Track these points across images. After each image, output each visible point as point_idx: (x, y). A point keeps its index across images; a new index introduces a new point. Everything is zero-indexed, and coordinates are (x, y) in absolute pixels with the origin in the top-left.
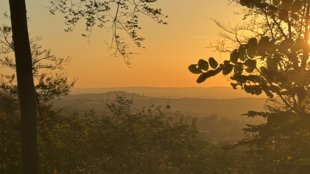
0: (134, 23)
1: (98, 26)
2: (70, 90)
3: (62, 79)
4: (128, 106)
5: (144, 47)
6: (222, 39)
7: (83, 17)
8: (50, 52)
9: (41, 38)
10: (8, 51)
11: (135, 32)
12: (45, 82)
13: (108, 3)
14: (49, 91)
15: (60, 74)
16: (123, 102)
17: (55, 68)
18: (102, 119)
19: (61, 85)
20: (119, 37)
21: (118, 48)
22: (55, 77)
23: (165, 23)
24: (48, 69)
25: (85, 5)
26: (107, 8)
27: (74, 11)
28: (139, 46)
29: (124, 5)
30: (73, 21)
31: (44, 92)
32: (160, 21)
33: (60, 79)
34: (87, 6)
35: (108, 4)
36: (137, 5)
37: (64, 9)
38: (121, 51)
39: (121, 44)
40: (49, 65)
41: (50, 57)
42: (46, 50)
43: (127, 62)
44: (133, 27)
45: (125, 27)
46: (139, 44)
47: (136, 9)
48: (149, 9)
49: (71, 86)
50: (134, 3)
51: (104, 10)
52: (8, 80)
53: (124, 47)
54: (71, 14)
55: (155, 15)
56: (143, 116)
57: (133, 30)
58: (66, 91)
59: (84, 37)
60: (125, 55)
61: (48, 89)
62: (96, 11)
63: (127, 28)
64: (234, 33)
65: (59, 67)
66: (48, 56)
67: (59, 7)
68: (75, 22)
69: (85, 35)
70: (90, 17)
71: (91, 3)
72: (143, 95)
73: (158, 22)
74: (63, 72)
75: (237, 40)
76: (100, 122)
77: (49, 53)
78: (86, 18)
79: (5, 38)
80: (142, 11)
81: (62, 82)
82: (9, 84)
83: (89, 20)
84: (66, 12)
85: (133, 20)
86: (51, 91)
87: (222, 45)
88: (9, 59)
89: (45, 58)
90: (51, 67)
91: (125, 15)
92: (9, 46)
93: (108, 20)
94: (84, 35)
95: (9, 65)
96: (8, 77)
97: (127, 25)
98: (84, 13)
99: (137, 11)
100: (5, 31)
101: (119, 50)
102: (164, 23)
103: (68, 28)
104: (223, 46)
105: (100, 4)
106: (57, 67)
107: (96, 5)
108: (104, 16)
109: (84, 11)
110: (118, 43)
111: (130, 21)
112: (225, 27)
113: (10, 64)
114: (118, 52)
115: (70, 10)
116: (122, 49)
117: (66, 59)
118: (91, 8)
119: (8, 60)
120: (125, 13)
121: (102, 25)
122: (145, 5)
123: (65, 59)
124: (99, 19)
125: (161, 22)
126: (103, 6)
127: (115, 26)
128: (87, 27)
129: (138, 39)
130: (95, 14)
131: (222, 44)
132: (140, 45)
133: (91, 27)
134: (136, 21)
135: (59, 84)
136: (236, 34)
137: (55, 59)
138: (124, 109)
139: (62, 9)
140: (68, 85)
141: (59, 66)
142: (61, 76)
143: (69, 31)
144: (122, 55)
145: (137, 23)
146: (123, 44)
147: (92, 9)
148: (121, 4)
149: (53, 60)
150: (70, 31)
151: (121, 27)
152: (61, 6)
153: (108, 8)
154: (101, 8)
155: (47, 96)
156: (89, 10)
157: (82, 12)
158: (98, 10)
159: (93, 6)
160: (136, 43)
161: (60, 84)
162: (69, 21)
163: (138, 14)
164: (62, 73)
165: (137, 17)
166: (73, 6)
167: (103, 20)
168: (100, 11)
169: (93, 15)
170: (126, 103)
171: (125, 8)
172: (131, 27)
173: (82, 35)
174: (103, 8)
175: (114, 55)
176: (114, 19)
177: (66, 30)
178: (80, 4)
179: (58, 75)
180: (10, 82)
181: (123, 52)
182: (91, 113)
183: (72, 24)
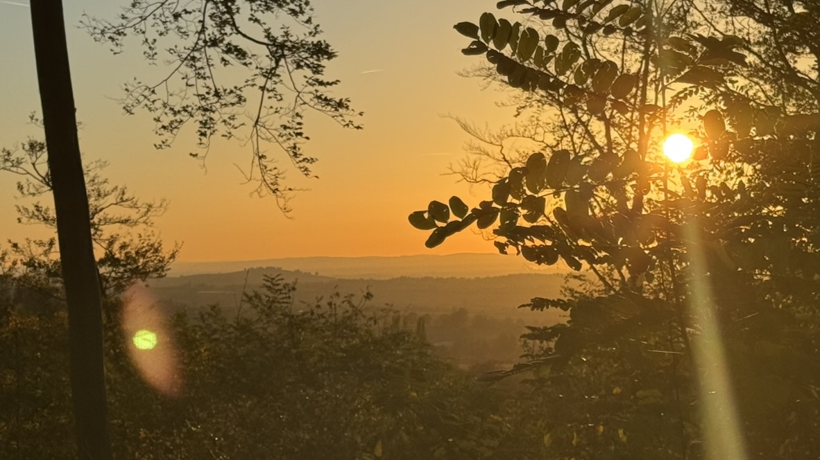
0: (296, 129)
1: (223, 136)
2: (168, 267)
3: (152, 245)
4: (287, 295)
5: (317, 177)
6: (473, 157)
7: (191, 118)
8: (125, 189)
9: (107, 163)
10: (39, 191)
11: (298, 146)
12: (117, 253)
13: (242, 89)
14: (125, 271)
15: (147, 235)
16: (277, 288)
17: (136, 223)
18: (235, 325)
19: (150, 257)
20: (265, 156)
21: (264, 179)
22: (136, 241)
23: (358, 127)
24: (123, 226)
25: (194, 95)
26: (240, 99)
27: (172, 107)
28: (306, 175)
29: (275, 93)
30: (171, 127)
31: (116, 273)
32: (347, 122)
33: (148, 245)
34: (199, 95)
35: (241, 91)
36: (299, 90)
37: (152, 103)
38: (270, 185)
39: (271, 170)
40: (125, 218)
41: (127, 200)
42: (117, 187)
43: (283, 208)
44: (293, 136)
45: (277, 137)
46: (306, 169)
47: (298, 99)
48: (326, 99)
49: (170, 258)
50: (295, 88)
51: (233, 104)
52: (41, 250)
53: (277, 177)
54: (166, 114)
55: (338, 110)
56: (318, 315)
57: (294, 142)
58: (160, 269)
59: (195, 158)
60: (278, 193)
61: (124, 266)
62: (218, 105)
63: (280, 139)
64: (497, 143)
65: (144, 222)
66: (122, 198)
67: (141, 98)
68: (176, 129)
69: (196, 155)
70: (205, 118)
71: (207, 90)
72: (317, 273)
73: (344, 125)
74: (152, 232)
75: (504, 158)
76: (231, 330)
77: (123, 193)
78: (197, 121)
79: (34, 164)
80: (312, 103)
81: (152, 251)
82: (43, 258)
83: (204, 124)
84: (157, 109)
85: (293, 122)
86: (130, 269)
87: (474, 168)
88: (41, 207)
89: (115, 202)
90: (129, 222)
91: (276, 112)
92: (42, 182)
93: (243, 124)
94: (194, 155)
95: (42, 219)
96: (41, 244)
97: (281, 132)
98: (193, 111)
99: (301, 104)
100: (32, 151)
101: (267, 184)
102: (356, 127)
103: (162, 141)
104: (475, 171)
105: (225, 90)
106: (141, 220)
107: (217, 94)
108: (234, 116)
109: (193, 106)
110: (264, 168)
111: (288, 125)
112: (479, 133)
113: (43, 217)
114: (264, 187)
115: (165, 105)
116: (272, 181)
117: (159, 205)
118: (207, 99)
120: (277, 109)
121: (230, 133)
122: (317, 91)
123: (158, 204)
124: (224, 121)
125: (350, 126)
126: (232, 94)
127: (258, 136)
128: (200, 139)
129: (304, 160)
130: (217, 112)
131: (472, 166)
132: (309, 173)
133: (209, 138)
134: (299, 124)
135: (145, 255)
136: (501, 145)
137: (136, 204)
138: (280, 303)
139: (149, 103)
140: (164, 258)
141: (145, 218)
142: (149, 240)
143: (163, 147)
144: (272, 194)
145: (300, 128)
146: (275, 172)
147: (208, 102)
148: (268, 90)
149: (133, 206)
150: (165, 147)
151: (268, 137)
152: (145, 97)
153: (242, 98)
154: (228, 100)
155: (121, 281)
156: (203, 103)
157: (189, 109)
158: (221, 103)
159: (211, 95)
160: (301, 168)
161: (147, 255)
162: (164, 127)
163: (303, 110)
164: (151, 234)
165: (301, 117)
166: (170, 97)
167: (232, 125)
168: (225, 105)
169: (212, 114)
170: (283, 291)
171: (275, 99)
172: (290, 137)
173: (191, 154)
174: (232, 99)
175: (256, 193)
176: (255, 120)
177: (157, 145)
178: (184, 92)
179: (143, 238)
180: (46, 253)
181: (275, 187)
182: (213, 312)
183: (169, 133)
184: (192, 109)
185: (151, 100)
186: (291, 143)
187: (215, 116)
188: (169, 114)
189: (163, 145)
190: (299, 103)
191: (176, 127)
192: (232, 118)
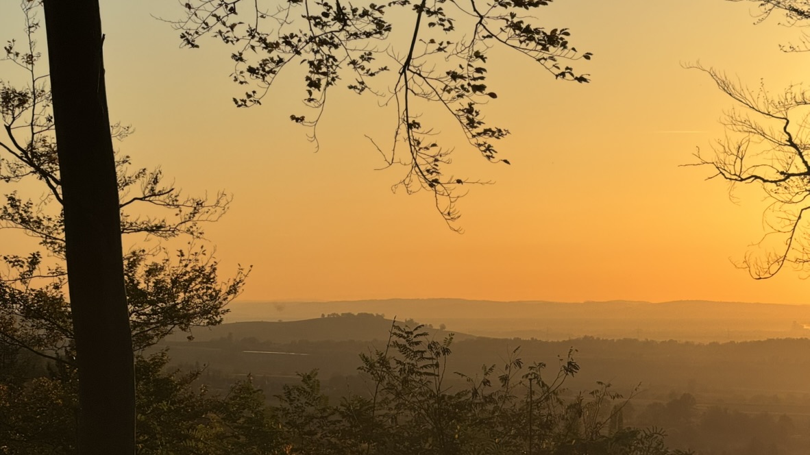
0: (475, 79)
1: (351, 87)
2: (225, 308)
3: (202, 269)
4: (435, 362)
5: (506, 161)
7: (297, 55)
8: (159, 175)
9: (131, 130)
10: (17, 172)
11: (475, 107)
12: (142, 281)
13: (383, 9)
14: (154, 312)
15: (193, 252)
16: (416, 348)
17: (174, 231)
18: (343, 409)
19: (197, 290)
20: (418, 124)
21: (416, 163)
22: (175, 261)
23: (581, 79)
24: (152, 235)
25: (304, 17)
26: (381, 27)
27: (263, 37)
28: (488, 157)
29: (440, 16)
30: (264, 70)
31: (139, 315)
32: (563, 70)
33: (194, 270)
34: (309, 18)
35: (381, 12)
36: (482, 14)
37: (229, 29)
38: (425, 173)
39: (427, 148)
40: (157, 222)
41: (160, 194)
42: (144, 170)
43: (446, 212)
44: (468, 91)
45: (440, 92)
46: (489, 148)
48: (528, 30)
49: (229, 293)
50: (475, 10)
51: (368, 35)
52: (15, 272)
53: (436, 160)
54: (253, 47)
55: (547, 49)
56: (485, 398)
57: (470, 101)
58: (211, 309)
59: (299, 124)
60: (438, 187)
61: (151, 303)
62: (342, 35)
63: (446, 96)
64: (779, 115)
65: (188, 231)
66: (152, 189)
67: (211, 21)
68: (271, 74)
69: (302, 119)
70: (319, 57)
71: (324, 9)
73: (557, 74)
74: (202, 247)
75: (790, 140)
76: (337, 417)
77: (156, 181)
78: (304, 60)
79: (8, 129)
80: (503, 36)
81: (200, 280)
82: (19, 286)
83: (316, 66)
84: (238, 40)
85: (469, 67)
86: (162, 308)
87: (737, 156)
88: (19, 201)
89: (142, 196)
90: (163, 229)
91: (440, 50)
92: (21, 158)
93: (385, 68)
94: (297, 120)
95: (19, 221)
96: (16, 262)
97: (447, 83)
98: (300, 43)
99: (483, 37)
100: (7, 107)
101: (421, 172)
102: (576, 78)
103: (247, 93)
104: (739, 160)
105: (354, 11)
106: (183, 227)
107: (341, 17)
108: (370, 54)
109: (300, 35)
110: (415, 144)
111: (459, 71)
113: (22, 218)
114: (414, 177)
115: (252, 33)
116: (429, 167)
117: (214, 202)
118: (324, 25)
119: (18, 204)
120: (441, 44)
121: (362, 83)
122: (513, 15)
123: (211, 201)
124: (354, 63)
125: (568, 75)
126: (366, 17)
127: (407, 88)
128: (310, 93)
129: (485, 132)
130: (341, 48)
131: (736, 153)
132: (494, 154)
133: (325, 89)
134: (479, 70)
135: (188, 286)
136: (786, 119)
137: (177, 201)
138: (421, 374)
139: (224, 29)
140: (220, 291)
141: (189, 224)
142: (197, 260)
143: (248, 103)
144: (429, 188)
145: (482, 78)
146: (433, 151)
147: (327, 29)
148: (429, 13)
149: (169, 205)
150: (252, 103)
151: (426, 91)
152: (218, 18)
153: (386, 25)
154: (358, 27)
155: (146, 329)
157: (295, 41)
158: (348, 32)
159: (331, 17)
160: (480, 145)
161: (191, 286)
162: (252, 70)
163: (488, 48)
164: (199, 250)
165: (483, 59)
166: (259, 19)
167: (367, 68)
168: (356, 35)
169: (333, 49)
170: (427, 355)
171: (442, 27)
172: (462, 92)
173: (293, 118)
174: (366, 25)
175: (402, 187)
176: (403, 62)
177: (238, 100)
178: (285, 13)
179: (186, 257)
180: (23, 278)
181: (434, 176)
182: (305, 387)
183: (260, 81)
184: (300, 41)
185: (228, 24)
186: (464, 103)
187: (338, 53)
188: (256, 48)
189: (248, 100)
190: (481, 35)
191: (271, 71)
192: (367, 57)
